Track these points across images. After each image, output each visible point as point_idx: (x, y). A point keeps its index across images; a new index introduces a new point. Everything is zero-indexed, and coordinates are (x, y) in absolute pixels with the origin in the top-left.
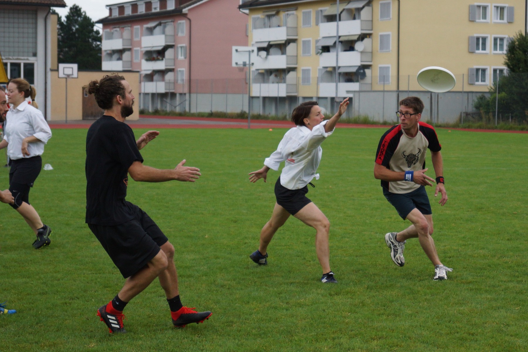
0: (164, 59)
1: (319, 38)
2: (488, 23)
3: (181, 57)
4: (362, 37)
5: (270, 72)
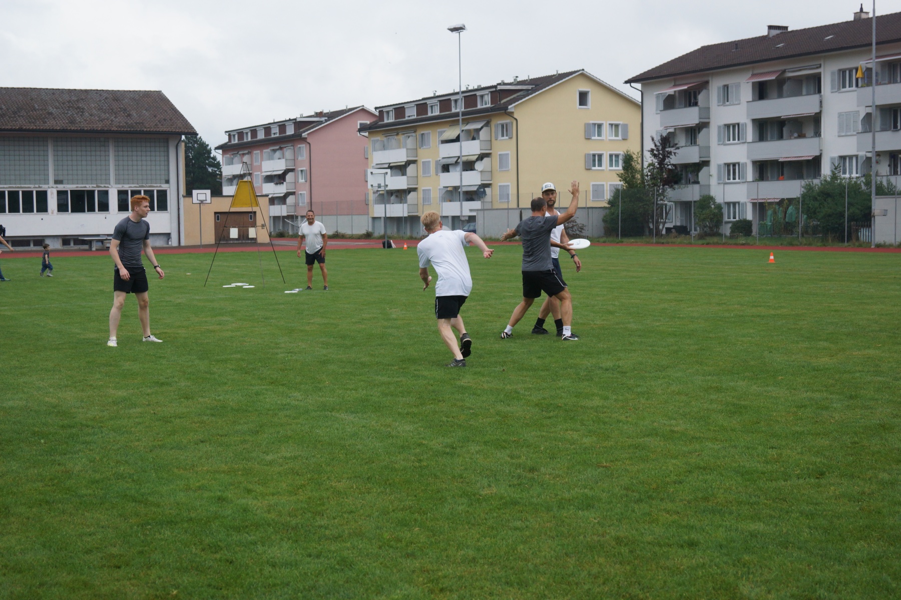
0: (285, 183)
1: (439, 159)
2: (603, 140)
3: (301, 181)
4: (481, 157)
5: (391, 193)
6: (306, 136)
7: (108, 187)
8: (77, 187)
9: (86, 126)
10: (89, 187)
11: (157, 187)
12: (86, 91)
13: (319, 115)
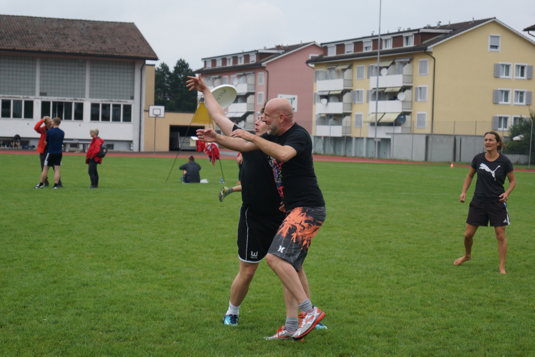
0: (247, 102)
1: (369, 89)
2: (510, 79)
4: (404, 89)
5: (329, 116)
6: (265, 65)
7: (83, 100)
8: (58, 99)
11: (124, 101)
13: (278, 47)
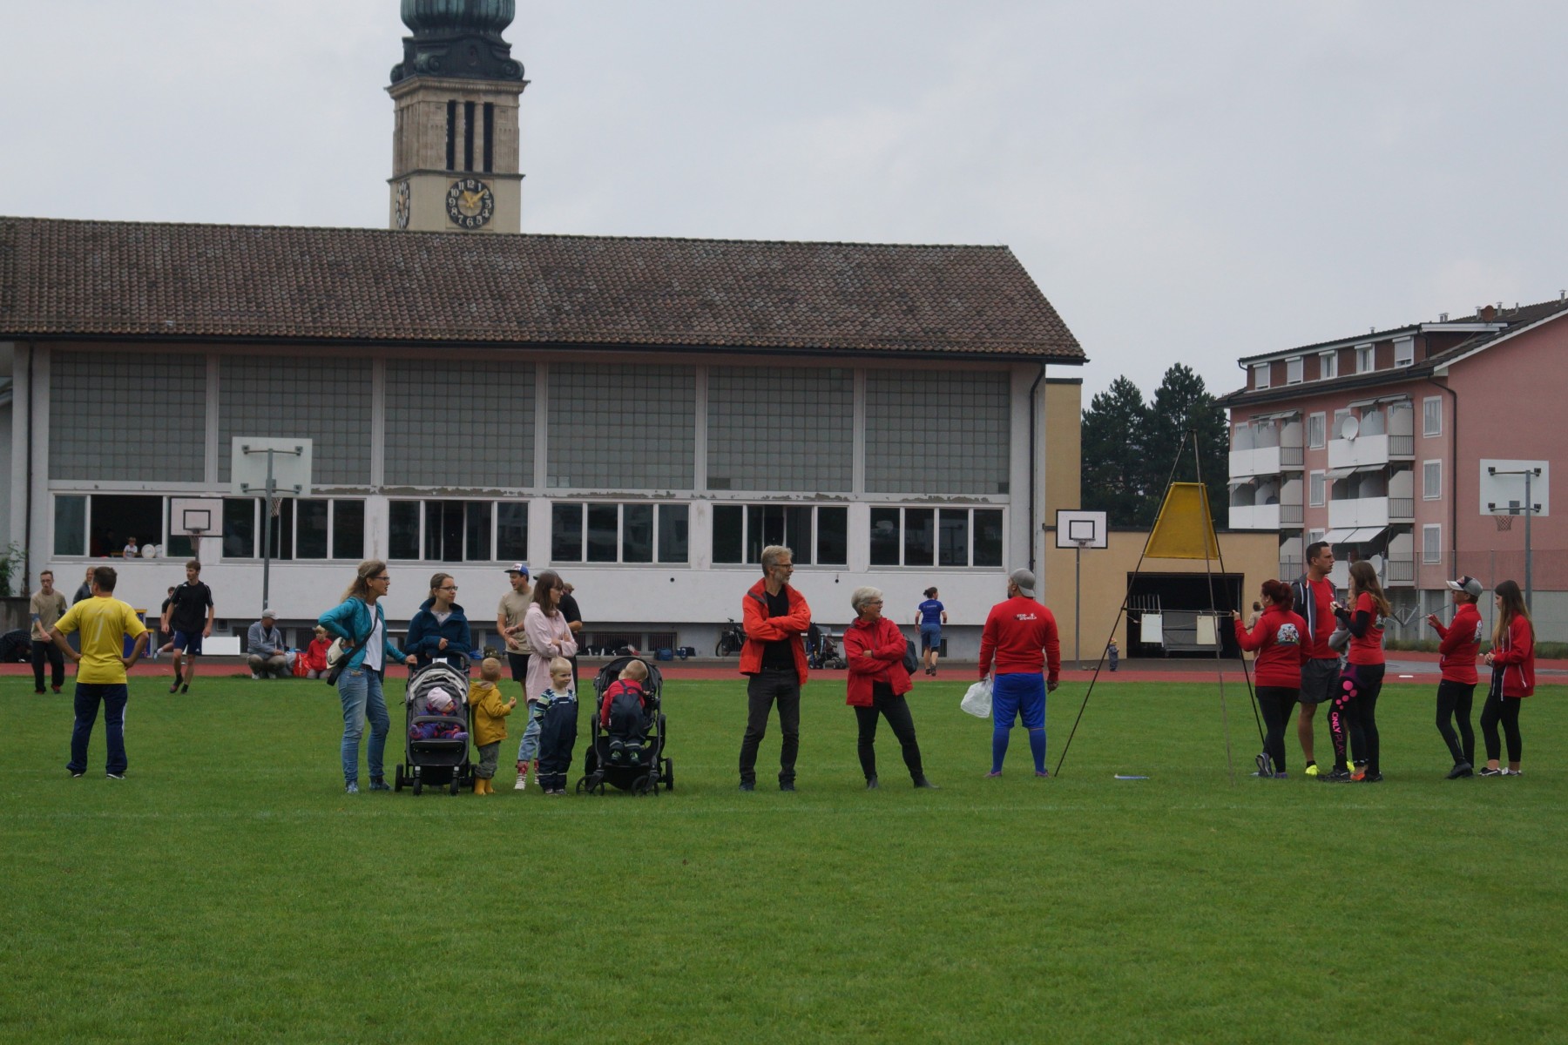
0: (1387, 496)
6: (1446, 374)
7: (846, 500)
8: (767, 498)
9: (791, 336)
10: (797, 498)
11: (976, 500)
12: (812, 246)
13: (1487, 314)
